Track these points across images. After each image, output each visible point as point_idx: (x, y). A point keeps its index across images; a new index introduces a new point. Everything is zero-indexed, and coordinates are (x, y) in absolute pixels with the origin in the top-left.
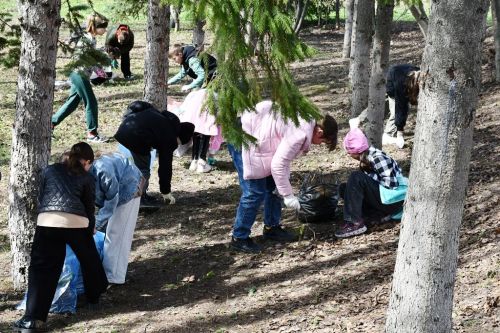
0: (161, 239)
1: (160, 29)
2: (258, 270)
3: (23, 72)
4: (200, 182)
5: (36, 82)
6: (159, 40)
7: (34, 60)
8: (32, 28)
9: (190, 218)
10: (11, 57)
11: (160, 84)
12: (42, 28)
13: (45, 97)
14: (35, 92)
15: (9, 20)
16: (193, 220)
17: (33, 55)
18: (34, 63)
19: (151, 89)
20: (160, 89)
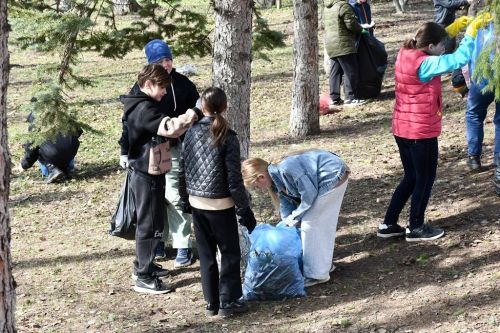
0: (355, 223)
1: (308, 5)
2: (473, 249)
3: (219, 58)
4: (372, 162)
5: (233, 68)
6: (308, 17)
7: (231, 44)
8: (227, 12)
9: (378, 200)
10: (180, 44)
11: (312, 63)
12: (237, 11)
13: (243, 82)
14: (233, 78)
15: (178, 6)
16: (381, 202)
17: (229, 40)
18: (230, 48)
19: (302, 70)
20: (311, 69)
